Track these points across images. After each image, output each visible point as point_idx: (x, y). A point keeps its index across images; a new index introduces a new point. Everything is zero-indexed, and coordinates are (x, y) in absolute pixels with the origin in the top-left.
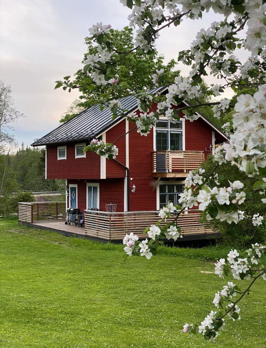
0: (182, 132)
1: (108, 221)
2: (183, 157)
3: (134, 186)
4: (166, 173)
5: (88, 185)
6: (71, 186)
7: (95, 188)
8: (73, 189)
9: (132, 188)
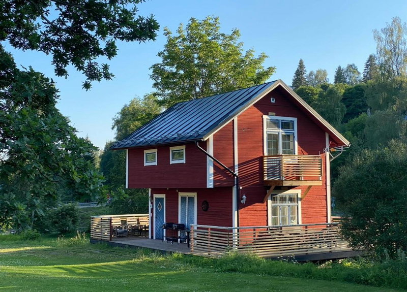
0: (294, 133)
1: (226, 238)
2: (297, 163)
3: (244, 197)
4: (283, 181)
5: (181, 194)
6: (155, 196)
7: (191, 199)
8: (159, 200)
9: (242, 199)
